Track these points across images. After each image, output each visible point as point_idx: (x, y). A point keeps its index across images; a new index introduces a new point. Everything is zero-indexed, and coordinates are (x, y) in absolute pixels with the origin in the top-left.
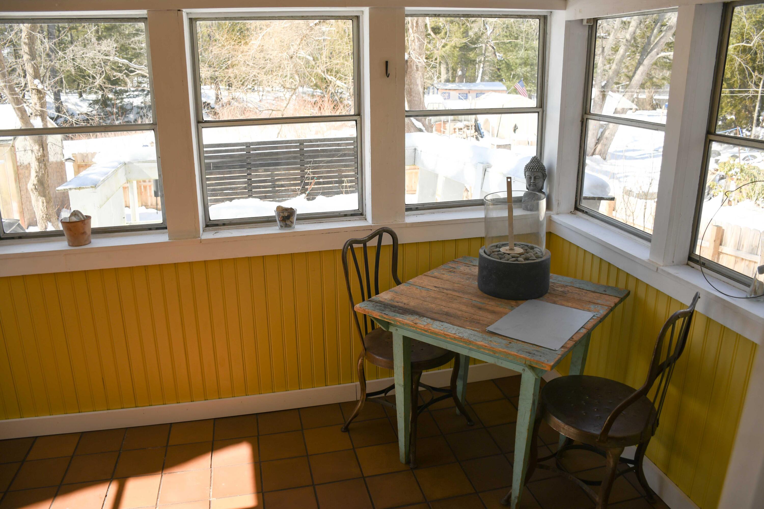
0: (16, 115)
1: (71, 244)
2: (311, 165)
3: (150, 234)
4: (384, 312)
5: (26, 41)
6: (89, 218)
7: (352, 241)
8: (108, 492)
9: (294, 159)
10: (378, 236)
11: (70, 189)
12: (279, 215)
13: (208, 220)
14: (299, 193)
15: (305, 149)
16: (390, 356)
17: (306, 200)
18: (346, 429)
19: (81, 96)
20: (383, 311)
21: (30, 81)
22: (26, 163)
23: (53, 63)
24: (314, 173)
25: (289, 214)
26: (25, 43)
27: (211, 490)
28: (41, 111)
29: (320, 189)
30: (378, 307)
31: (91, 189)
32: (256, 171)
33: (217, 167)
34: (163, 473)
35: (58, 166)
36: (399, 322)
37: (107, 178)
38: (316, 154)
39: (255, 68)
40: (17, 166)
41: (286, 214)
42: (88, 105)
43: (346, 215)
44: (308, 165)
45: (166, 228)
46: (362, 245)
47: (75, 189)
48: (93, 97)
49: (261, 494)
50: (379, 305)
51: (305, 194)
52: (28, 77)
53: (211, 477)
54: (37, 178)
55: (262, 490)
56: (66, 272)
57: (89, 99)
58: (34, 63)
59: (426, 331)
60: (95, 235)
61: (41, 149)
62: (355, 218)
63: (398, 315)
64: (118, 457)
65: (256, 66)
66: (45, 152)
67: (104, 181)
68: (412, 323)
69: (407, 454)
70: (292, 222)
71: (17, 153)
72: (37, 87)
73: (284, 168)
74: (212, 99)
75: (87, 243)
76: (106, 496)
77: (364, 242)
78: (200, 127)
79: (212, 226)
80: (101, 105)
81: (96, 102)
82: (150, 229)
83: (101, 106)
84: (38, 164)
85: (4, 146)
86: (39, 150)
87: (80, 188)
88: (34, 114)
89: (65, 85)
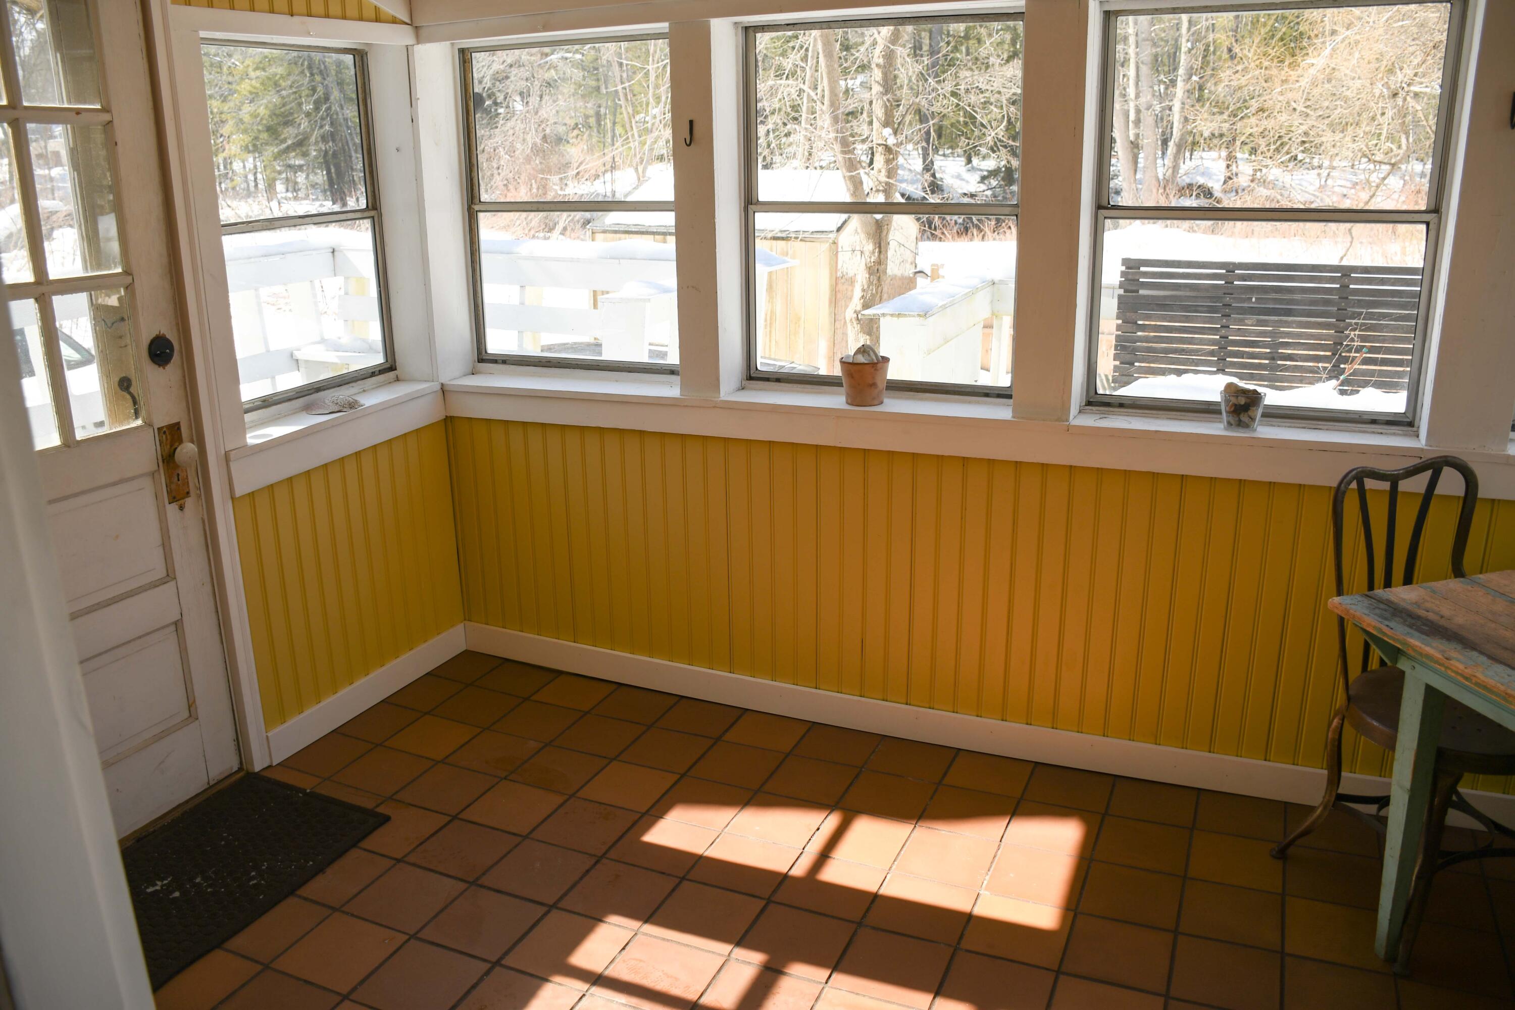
0: (845, 188)
1: (849, 401)
2: (1360, 321)
3: (985, 403)
4: (1387, 623)
5: (881, 61)
6: (886, 360)
7: (1362, 472)
8: (823, 825)
9: (1323, 306)
10: (1429, 473)
11: (884, 315)
12: (1227, 401)
13: (1092, 393)
14: (1325, 376)
15: (1351, 286)
16: (1392, 720)
17: (1335, 393)
18: (1282, 854)
19: (969, 161)
20: (1386, 619)
21: (877, 130)
22: (851, 274)
23: (917, 100)
24: (1363, 339)
25: (1248, 401)
26: (878, 65)
27: (987, 878)
28: (887, 184)
29: (1372, 373)
30: (1377, 611)
31: (918, 319)
32: (1241, 322)
33: (1161, 305)
34: (918, 824)
35: (903, 283)
36: (1413, 648)
37: (952, 304)
38: (1378, 299)
39: (1307, 115)
40: (836, 278)
41: (1242, 401)
42: (979, 179)
43: (1374, 422)
44: (1354, 321)
45: (1009, 397)
46: (1386, 486)
47: (892, 315)
48: (990, 164)
49: (1072, 914)
50: (1382, 606)
51: (1338, 380)
52: (876, 124)
53: (995, 857)
54: (862, 301)
55: (1077, 906)
56: (835, 448)
57: (981, 167)
58: (888, 100)
59: (1466, 679)
60: (891, 393)
61: (877, 250)
62: (1394, 429)
63: (1417, 634)
64: (856, 777)
65: (1311, 113)
66: (882, 256)
67: (944, 307)
68: (1440, 656)
69: (1394, 941)
70: (1253, 419)
71: (840, 255)
72: (886, 141)
73: (1300, 322)
74: (1218, 181)
75: (876, 402)
76: (818, 829)
77: (1394, 479)
78: (1100, 217)
79: (1100, 406)
80: (1003, 179)
81: (993, 173)
82: (987, 395)
83: (1002, 183)
84: (867, 276)
85: (821, 242)
86: (874, 252)
87: (899, 315)
88: (874, 189)
89: (934, 139)
